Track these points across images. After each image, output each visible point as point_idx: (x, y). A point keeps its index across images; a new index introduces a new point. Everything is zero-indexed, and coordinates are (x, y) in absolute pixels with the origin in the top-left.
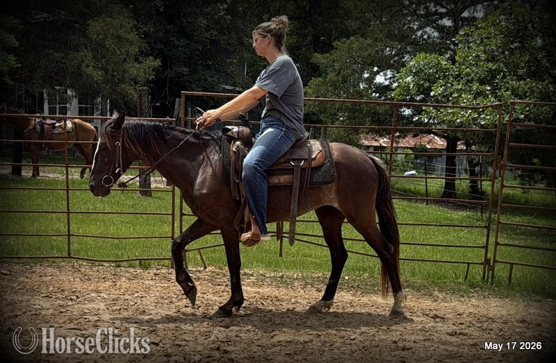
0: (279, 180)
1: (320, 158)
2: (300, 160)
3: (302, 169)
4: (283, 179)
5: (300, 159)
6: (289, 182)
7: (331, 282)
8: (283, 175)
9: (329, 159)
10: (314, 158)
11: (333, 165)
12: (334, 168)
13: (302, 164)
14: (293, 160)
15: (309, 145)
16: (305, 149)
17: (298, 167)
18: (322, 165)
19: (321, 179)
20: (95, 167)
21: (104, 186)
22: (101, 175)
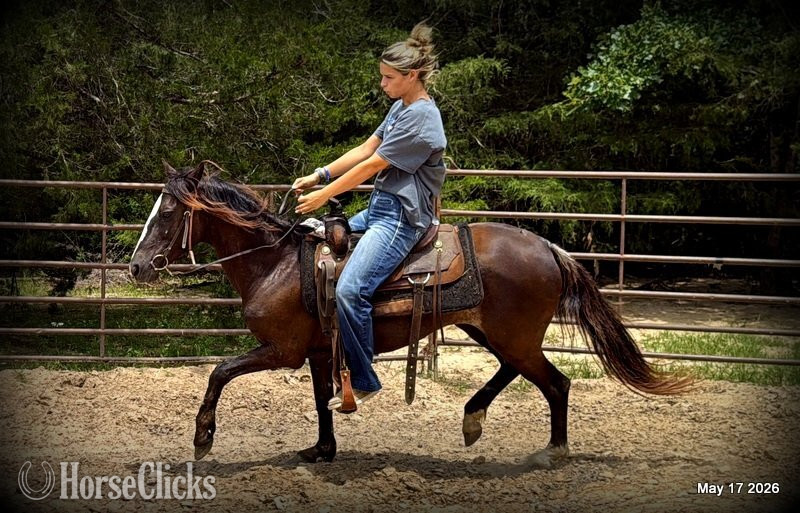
0: (391, 309)
1: (456, 268)
2: (423, 275)
3: (426, 288)
4: (396, 306)
6: (405, 311)
8: (396, 299)
9: (471, 268)
10: (446, 270)
11: (478, 278)
12: (479, 282)
13: (427, 280)
14: (412, 275)
15: (438, 243)
16: (434, 253)
17: (419, 286)
18: (459, 279)
19: (457, 302)
20: (145, 239)
21: (152, 267)
22: (152, 252)
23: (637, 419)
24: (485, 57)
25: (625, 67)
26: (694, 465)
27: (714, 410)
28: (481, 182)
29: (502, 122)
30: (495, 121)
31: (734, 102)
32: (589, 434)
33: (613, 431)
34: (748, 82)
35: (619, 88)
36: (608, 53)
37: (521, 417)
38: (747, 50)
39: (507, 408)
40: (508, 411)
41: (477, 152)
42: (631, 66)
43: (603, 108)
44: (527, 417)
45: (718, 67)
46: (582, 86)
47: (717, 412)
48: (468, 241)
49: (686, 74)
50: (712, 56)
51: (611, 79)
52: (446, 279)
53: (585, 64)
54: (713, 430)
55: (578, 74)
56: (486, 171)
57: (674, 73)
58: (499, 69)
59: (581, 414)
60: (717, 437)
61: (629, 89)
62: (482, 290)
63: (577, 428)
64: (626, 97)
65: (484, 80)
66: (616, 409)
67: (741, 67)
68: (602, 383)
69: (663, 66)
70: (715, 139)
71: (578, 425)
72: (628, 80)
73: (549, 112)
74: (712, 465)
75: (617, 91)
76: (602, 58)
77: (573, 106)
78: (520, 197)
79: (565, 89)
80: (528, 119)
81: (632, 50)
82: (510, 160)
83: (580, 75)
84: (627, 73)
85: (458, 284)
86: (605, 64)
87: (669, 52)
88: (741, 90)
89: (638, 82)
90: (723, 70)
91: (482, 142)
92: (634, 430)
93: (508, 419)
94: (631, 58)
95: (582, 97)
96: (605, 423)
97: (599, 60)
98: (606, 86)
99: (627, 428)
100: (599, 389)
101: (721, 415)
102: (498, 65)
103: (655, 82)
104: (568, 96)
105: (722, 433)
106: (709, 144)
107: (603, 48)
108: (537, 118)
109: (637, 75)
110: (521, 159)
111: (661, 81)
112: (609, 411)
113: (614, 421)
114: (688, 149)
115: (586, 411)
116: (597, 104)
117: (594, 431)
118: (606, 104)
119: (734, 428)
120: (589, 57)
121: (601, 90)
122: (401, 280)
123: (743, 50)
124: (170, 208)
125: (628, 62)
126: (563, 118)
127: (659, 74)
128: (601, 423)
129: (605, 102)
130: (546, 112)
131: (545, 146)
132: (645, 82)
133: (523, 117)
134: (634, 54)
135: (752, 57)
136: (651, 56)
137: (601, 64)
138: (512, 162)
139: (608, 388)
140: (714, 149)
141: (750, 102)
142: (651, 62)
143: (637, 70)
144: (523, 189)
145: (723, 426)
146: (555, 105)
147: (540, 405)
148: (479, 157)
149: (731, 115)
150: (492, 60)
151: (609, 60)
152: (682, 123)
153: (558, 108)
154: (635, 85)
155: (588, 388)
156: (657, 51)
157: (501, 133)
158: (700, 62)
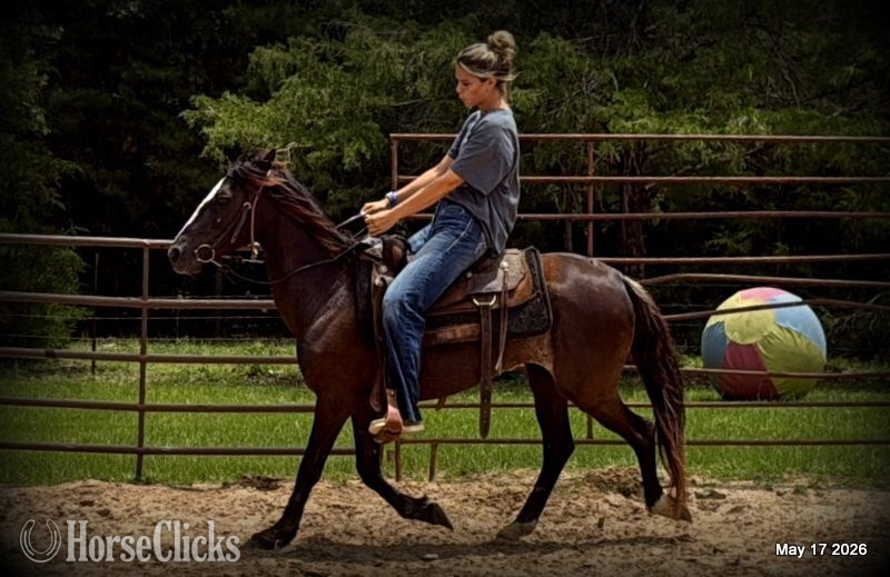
0: (455, 334)
1: (524, 289)
2: (488, 296)
3: (493, 311)
4: (460, 331)
5: (488, 294)
6: (472, 336)
7: (538, 489)
8: (460, 324)
9: (539, 291)
10: (513, 291)
11: (547, 301)
12: (548, 307)
13: (493, 302)
14: (477, 296)
15: (504, 264)
16: (500, 273)
17: (485, 308)
18: (527, 303)
19: (525, 328)
21: (195, 258)
48: (535, 264)
52: (514, 301)
85: (525, 308)
122: (464, 300)
124: (230, 195)
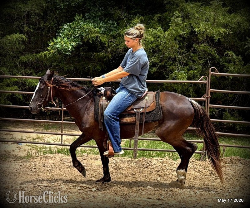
0: (127, 120)
3: (141, 113)
5: (140, 108)
8: (129, 117)
9: (158, 106)
10: (149, 107)
11: (160, 110)
12: (160, 111)
13: (141, 110)
14: (136, 109)
15: (147, 98)
16: (144, 101)
17: (138, 112)
18: (153, 110)
19: (152, 119)
20: (34, 98)
21: (37, 108)
22: (37, 102)
23: (66, 170)
24: (20, 34)
25: (69, 39)
26: (83, 188)
27: (94, 166)
28: (17, 80)
29: (26, 57)
30: (24, 57)
31: (106, 52)
32: (48, 176)
33: (57, 175)
34: (111, 45)
35: (67, 46)
36: (63, 33)
37: (25, 169)
38: (111, 33)
39: (21, 166)
40: (21, 167)
41: (17, 68)
42: (71, 38)
43: (62, 53)
44: (27, 169)
45: (101, 39)
46: (54, 45)
47: (95, 167)
48: (158, 97)
49: (90, 41)
50: (99, 35)
51: (65, 43)
52: (148, 110)
53: (56, 37)
54: (92, 174)
55: (53, 41)
56: (18, 76)
57: (86, 40)
58: (25, 38)
59: (47, 168)
60: (94, 177)
61: (70, 47)
62: (162, 114)
63: (44, 173)
64: (70, 49)
65: (19, 42)
66: (59, 166)
67: (109, 39)
68: (55, 156)
69: (82, 38)
70: (101, 66)
71: (45, 172)
72: (70, 44)
73: (43, 54)
74: (90, 188)
75: (67, 47)
76: (61, 35)
77: (51, 53)
78: (33, 85)
79: (48, 47)
80: (35, 57)
81: (72, 32)
82: (29, 71)
83: (54, 41)
84: (70, 41)
85: (152, 112)
86: (62, 37)
87: (84, 33)
88: (109, 48)
89: (74, 44)
90: (103, 40)
91: (19, 65)
92: (64, 174)
93: (20, 170)
94: (71, 35)
95: (54, 49)
96: (55, 171)
97: (60, 36)
98: (63, 46)
99: (62, 173)
100: (54, 158)
101: (96, 169)
102: (24, 37)
103: (79, 44)
104: (49, 49)
105: (96, 175)
106: (98, 67)
107: (61, 31)
108: (39, 56)
109: (73, 42)
110: (33, 71)
111: (81, 44)
112: (57, 167)
113: (58, 171)
114: (91, 69)
115: (49, 167)
116: (59, 52)
117: (50, 175)
118: (63, 52)
119: (100, 173)
120: (57, 35)
121: (61, 47)
122: (131, 110)
123: (110, 33)
124: (43, 87)
125: (70, 37)
126: (48, 56)
127: (81, 41)
128: (53, 171)
129: (62, 51)
130: (42, 54)
131: (42, 66)
132: (76, 44)
133: (34, 56)
134: (72, 34)
135: (113, 36)
136: (78, 35)
137: (61, 37)
138: (30, 72)
139: (57, 158)
140: (101, 69)
141: (112, 52)
142: (78, 37)
143: (73, 40)
144: (34, 83)
145: (96, 173)
146: (45, 52)
147: (32, 164)
148: (18, 70)
149: (105, 57)
150: (22, 35)
151: (63, 36)
152: (89, 59)
153: (46, 53)
154: (73, 45)
155: (50, 158)
156: (80, 33)
157: (26, 61)
158: (95, 37)
